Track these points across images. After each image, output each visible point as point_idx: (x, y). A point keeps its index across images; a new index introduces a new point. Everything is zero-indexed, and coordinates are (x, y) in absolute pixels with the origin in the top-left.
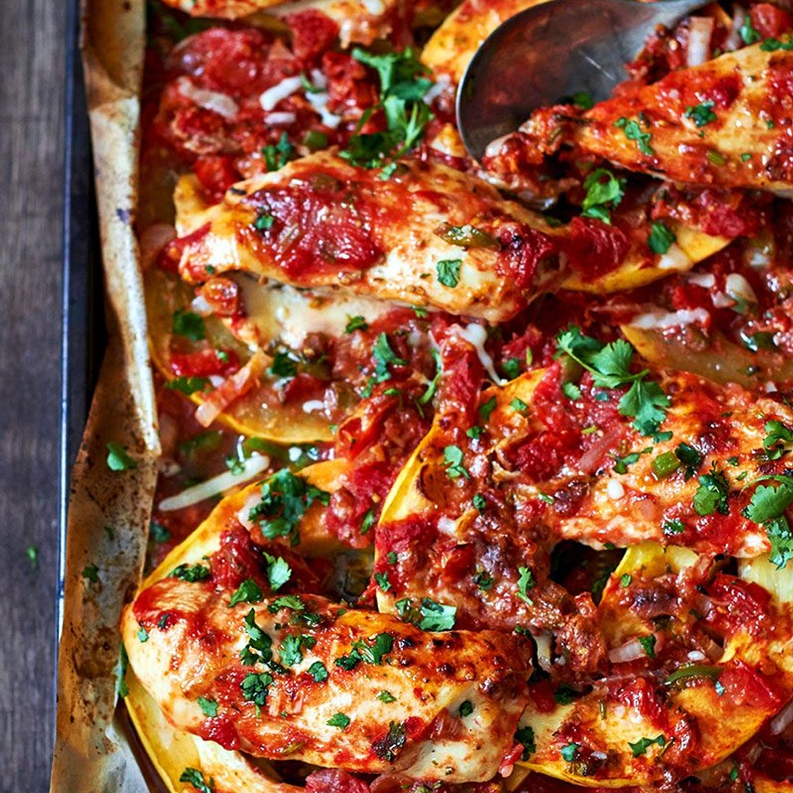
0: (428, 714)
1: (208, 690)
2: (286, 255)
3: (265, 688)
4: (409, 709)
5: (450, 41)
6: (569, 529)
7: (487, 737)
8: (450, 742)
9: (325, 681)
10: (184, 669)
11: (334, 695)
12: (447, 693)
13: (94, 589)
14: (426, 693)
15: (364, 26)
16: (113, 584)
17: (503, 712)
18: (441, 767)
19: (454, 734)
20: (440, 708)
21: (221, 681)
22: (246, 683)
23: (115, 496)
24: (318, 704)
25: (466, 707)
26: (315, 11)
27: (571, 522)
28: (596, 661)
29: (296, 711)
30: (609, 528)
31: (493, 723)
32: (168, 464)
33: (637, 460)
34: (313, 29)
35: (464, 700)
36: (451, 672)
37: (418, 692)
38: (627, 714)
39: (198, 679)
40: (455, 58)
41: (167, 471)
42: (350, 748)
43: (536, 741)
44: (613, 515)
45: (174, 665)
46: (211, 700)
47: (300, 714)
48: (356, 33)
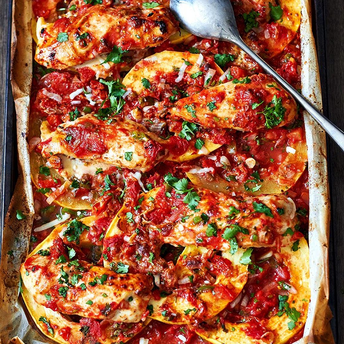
0: (118, 301)
1: (48, 292)
2: (76, 149)
3: (66, 291)
4: (112, 299)
5: (131, 77)
6: (167, 240)
7: (137, 308)
8: (125, 310)
9: (85, 290)
10: (40, 285)
11: (88, 294)
12: (124, 294)
13: (11, 258)
14: (118, 294)
15: (103, 73)
16: (18, 256)
17: (143, 300)
18: (122, 318)
19: (126, 307)
20: (122, 299)
21: (52, 289)
22: (60, 290)
23: (19, 228)
24: (83, 297)
25: (131, 299)
26: (88, 67)
27: (167, 238)
28: (174, 284)
29: (76, 299)
30: (180, 240)
31: (140, 303)
32: (37, 217)
33: (189, 218)
34: (87, 73)
35: (130, 296)
36: (126, 287)
37: (115, 294)
38: (183, 301)
39: (45, 288)
40: (133, 83)
41: (37, 218)
42: (93, 311)
43: (154, 310)
44: (180, 236)
45: (37, 283)
46: (49, 295)
47: (77, 300)
48: (101, 75)
